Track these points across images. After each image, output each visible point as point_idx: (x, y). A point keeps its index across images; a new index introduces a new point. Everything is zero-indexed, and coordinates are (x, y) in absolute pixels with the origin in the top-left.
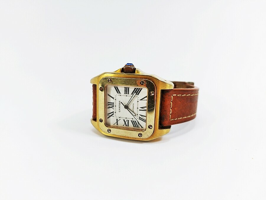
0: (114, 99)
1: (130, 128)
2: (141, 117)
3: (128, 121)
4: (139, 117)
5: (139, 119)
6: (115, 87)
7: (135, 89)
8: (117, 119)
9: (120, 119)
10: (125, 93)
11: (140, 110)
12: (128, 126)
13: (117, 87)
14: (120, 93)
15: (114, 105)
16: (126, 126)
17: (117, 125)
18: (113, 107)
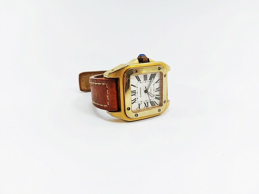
0: (136, 87)
1: (149, 108)
2: (156, 96)
3: (148, 102)
4: (156, 97)
5: (156, 98)
6: (136, 76)
7: (152, 74)
8: (139, 104)
9: (141, 103)
10: (144, 80)
11: (156, 91)
12: (148, 107)
13: (138, 76)
14: (140, 81)
15: (136, 93)
16: (146, 107)
17: (139, 108)
18: (135, 94)
